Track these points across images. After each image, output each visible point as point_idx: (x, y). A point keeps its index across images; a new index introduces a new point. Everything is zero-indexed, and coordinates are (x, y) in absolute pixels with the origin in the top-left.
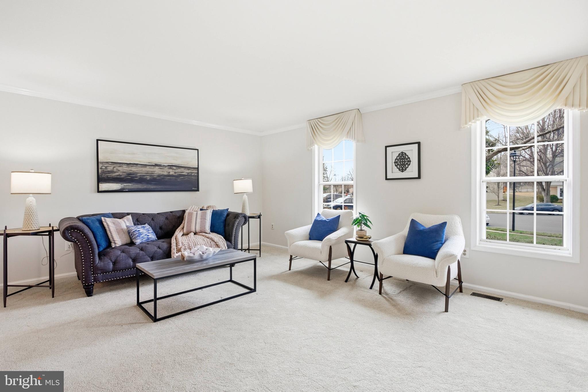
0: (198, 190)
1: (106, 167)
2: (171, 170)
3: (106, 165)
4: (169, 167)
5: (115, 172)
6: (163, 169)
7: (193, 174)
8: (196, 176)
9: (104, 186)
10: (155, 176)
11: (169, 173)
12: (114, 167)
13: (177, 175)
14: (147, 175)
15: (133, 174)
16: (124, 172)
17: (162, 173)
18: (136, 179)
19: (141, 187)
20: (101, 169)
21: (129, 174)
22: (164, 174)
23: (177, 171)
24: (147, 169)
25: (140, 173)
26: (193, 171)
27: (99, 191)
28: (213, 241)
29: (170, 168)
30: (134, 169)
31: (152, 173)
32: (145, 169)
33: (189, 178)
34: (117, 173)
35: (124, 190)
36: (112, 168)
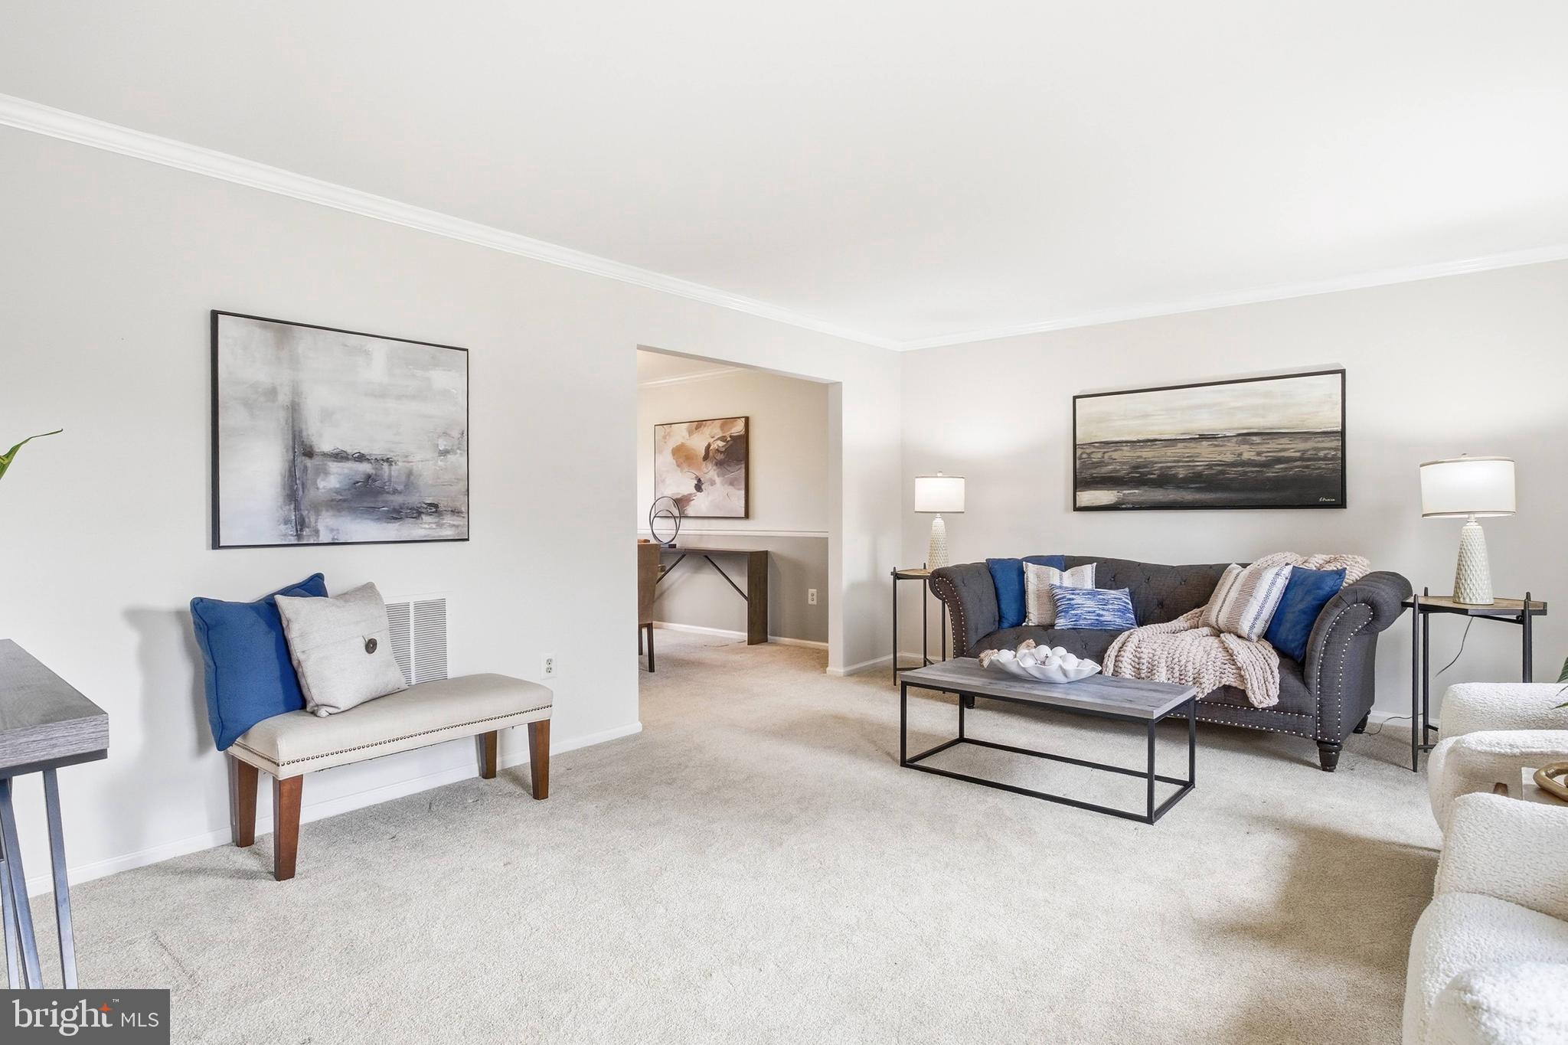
0: (1341, 504)
1: (1089, 454)
2: (1244, 448)
3: (1088, 451)
4: (1240, 438)
5: (1108, 464)
6: (1222, 446)
7: (1321, 454)
8: (1333, 458)
9: (1087, 497)
10: (1200, 468)
11: (1238, 457)
12: (1104, 453)
13: (1264, 459)
14: (1179, 467)
15: (1145, 466)
16: (1124, 463)
17: (1219, 458)
18: (1151, 479)
19: (1161, 497)
20: (1080, 459)
21: (1136, 468)
22: (1223, 459)
23: (1263, 448)
24: (1177, 451)
25: (1161, 463)
26: (1323, 441)
27: (1076, 509)
28: (1233, 662)
29: (1245, 442)
30: (1147, 454)
31: (1191, 459)
32: (1172, 451)
33: (1307, 467)
34: (1110, 467)
35: (1124, 504)
36: (1099, 455)
